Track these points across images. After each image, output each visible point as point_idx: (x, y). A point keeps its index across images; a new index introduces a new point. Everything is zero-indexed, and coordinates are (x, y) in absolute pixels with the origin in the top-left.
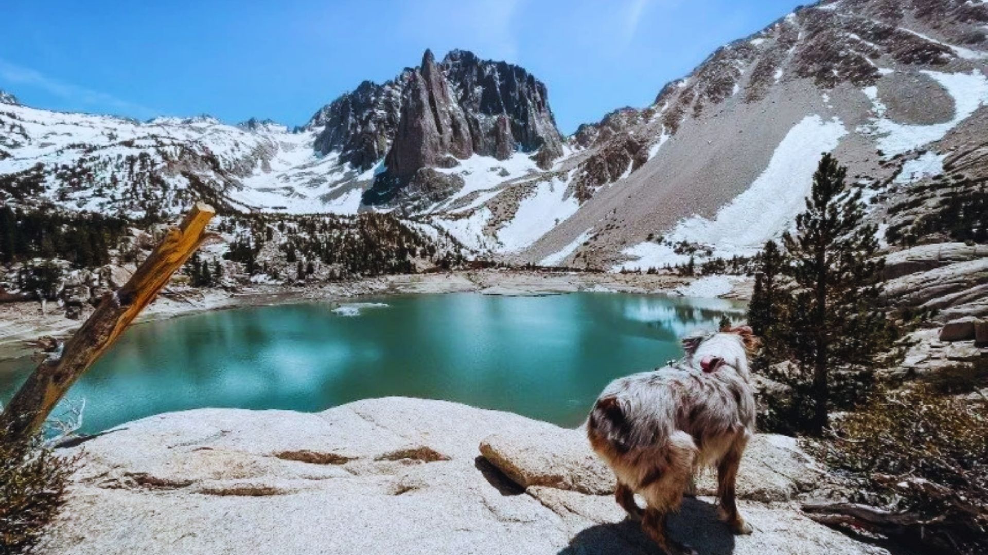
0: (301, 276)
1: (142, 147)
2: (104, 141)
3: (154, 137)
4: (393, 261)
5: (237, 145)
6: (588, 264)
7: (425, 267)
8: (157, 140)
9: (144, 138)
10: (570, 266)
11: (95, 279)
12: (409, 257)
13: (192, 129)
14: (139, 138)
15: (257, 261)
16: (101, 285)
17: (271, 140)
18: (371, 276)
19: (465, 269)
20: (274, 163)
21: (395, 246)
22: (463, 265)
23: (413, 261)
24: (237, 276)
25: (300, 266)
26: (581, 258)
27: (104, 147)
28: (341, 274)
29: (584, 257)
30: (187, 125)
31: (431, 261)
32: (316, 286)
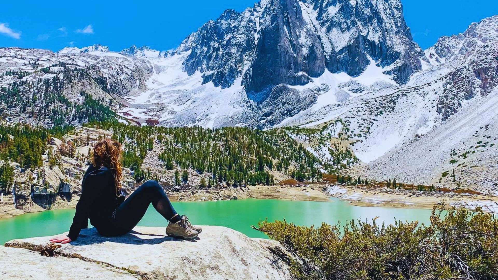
0: (177, 183)
1: (55, 73)
2: (29, 69)
3: (63, 64)
4: (253, 172)
5: (121, 69)
6: (458, 185)
7: (281, 179)
8: (64, 67)
9: (56, 65)
10: (437, 185)
11: (34, 178)
12: (266, 169)
13: (89, 57)
14: (53, 66)
15: (142, 167)
16: (38, 183)
17: (148, 64)
18: (235, 186)
19: (319, 183)
20: (149, 84)
21: (254, 158)
22: (318, 179)
23: (270, 173)
24: (128, 180)
25: (177, 173)
26: (449, 177)
27: (29, 74)
28: (210, 182)
29: (453, 176)
30: (85, 54)
31: (286, 173)
32: (190, 192)
